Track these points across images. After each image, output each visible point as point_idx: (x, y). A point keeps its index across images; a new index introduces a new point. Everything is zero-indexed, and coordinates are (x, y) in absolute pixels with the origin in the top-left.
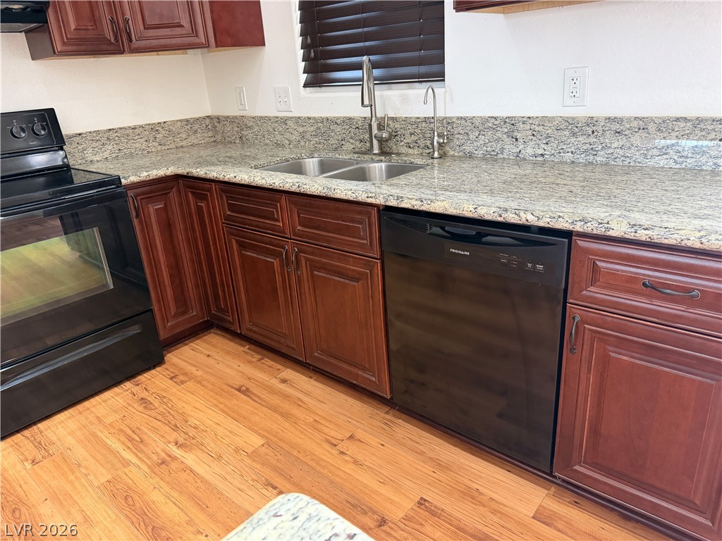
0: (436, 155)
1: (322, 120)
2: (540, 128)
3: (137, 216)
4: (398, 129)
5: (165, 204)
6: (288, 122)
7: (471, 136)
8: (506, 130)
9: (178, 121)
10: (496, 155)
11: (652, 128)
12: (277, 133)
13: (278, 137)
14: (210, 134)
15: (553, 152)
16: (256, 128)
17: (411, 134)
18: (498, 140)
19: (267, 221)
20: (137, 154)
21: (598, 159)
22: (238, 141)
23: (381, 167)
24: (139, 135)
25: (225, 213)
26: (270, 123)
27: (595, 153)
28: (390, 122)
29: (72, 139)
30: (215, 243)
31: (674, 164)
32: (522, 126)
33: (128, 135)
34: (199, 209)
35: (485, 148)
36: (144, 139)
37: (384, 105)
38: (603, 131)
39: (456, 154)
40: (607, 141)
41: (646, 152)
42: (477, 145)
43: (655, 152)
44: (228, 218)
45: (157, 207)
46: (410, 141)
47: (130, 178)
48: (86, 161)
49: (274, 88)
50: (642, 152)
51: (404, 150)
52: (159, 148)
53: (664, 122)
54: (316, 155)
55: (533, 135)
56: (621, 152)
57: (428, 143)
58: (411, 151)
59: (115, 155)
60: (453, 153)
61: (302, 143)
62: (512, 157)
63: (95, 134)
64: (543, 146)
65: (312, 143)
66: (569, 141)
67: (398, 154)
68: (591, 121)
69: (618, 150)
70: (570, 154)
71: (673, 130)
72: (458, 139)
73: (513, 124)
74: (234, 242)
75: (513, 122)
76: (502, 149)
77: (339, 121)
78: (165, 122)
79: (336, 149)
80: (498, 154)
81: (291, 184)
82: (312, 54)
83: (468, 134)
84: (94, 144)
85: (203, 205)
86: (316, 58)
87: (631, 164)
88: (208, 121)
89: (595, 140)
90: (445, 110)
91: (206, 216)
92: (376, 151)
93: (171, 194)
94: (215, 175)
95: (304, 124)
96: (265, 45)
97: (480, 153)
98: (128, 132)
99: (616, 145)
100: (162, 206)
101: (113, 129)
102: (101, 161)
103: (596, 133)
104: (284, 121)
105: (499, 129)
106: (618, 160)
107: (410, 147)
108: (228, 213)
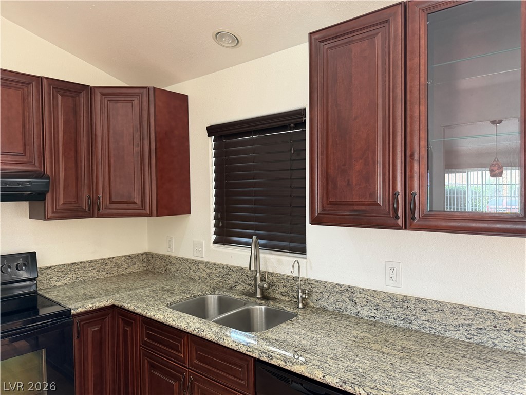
0: (301, 305)
1: (224, 267)
2: (372, 298)
3: (78, 337)
4: (275, 282)
5: (101, 327)
6: (201, 265)
7: (325, 295)
8: (348, 296)
9: (123, 256)
10: (342, 312)
11: (447, 311)
12: (191, 270)
13: (192, 273)
14: (145, 265)
15: (381, 316)
16: (177, 266)
17: (284, 286)
18: (343, 301)
19: (173, 352)
20: (89, 281)
21: (413, 326)
22: (163, 272)
23: (262, 308)
24: (93, 267)
25: (143, 339)
26: (187, 263)
27: (410, 322)
28: (270, 276)
29: (44, 271)
30: (132, 360)
31: (465, 338)
32: (359, 295)
33: (85, 267)
34: (125, 332)
35: (334, 305)
36: (96, 270)
37: (266, 264)
38: (414, 307)
39: (315, 306)
40: (418, 314)
41: (445, 327)
42: (330, 302)
43: (451, 328)
44: (145, 343)
45: (94, 329)
46: (282, 291)
47: (78, 309)
48: (51, 286)
49: (193, 241)
50: (442, 326)
51: (278, 296)
52: (106, 276)
53: (455, 308)
54: (216, 293)
55: (367, 302)
56: (428, 324)
57: (295, 294)
58: (283, 298)
59: (72, 281)
60: (312, 304)
61: (208, 280)
62: (353, 315)
63: (61, 267)
64: (374, 311)
65: (215, 281)
66: (391, 310)
67: (274, 299)
68: (405, 299)
69: (426, 323)
70: (393, 320)
71: (461, 314)
72: (316, 295)
73: (353, 292)
74: (146, 361)
75: (353, 291)
76: (346, 309)
77: (235, 269)
78: (113, 258)
79: (231, 288)
80: (343, 311)
81: (193, 329)
82: (221, 224)
83: (322, 293)
84: (59, 274)
85: (128, 329)
86: (223, 226)
87: (436, 334)
88: (144, 256)
89: (410, 313)
90: (307, 274)
91: (129, 338)
92: (259, 296)
93: (107, 319)
94: (140, 312)
95: (211, 268)
96: (190, 214)
97: (331, 308)
98: (85, 265)
99: (424, 318)
100: (98, 328)
101: (75, 263)
102: (61, 286)
103: (409, 308)
104: (198, 263)
105: (343, 294)
106: (426, 329)
107: (283, 295)
108: (146, 339)
